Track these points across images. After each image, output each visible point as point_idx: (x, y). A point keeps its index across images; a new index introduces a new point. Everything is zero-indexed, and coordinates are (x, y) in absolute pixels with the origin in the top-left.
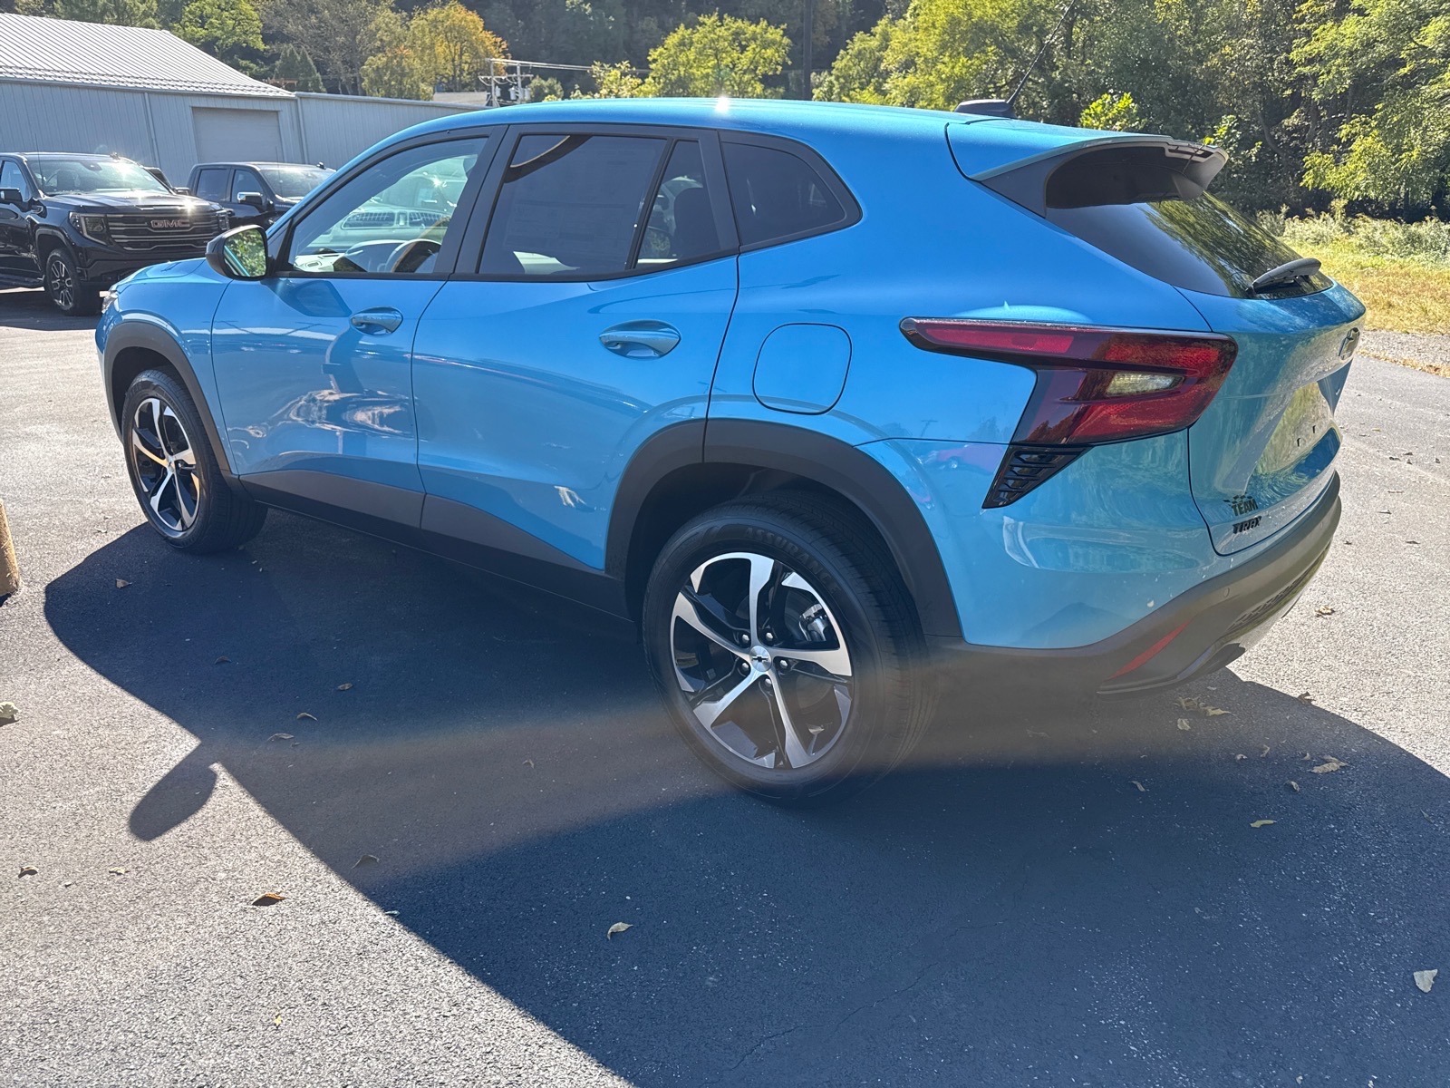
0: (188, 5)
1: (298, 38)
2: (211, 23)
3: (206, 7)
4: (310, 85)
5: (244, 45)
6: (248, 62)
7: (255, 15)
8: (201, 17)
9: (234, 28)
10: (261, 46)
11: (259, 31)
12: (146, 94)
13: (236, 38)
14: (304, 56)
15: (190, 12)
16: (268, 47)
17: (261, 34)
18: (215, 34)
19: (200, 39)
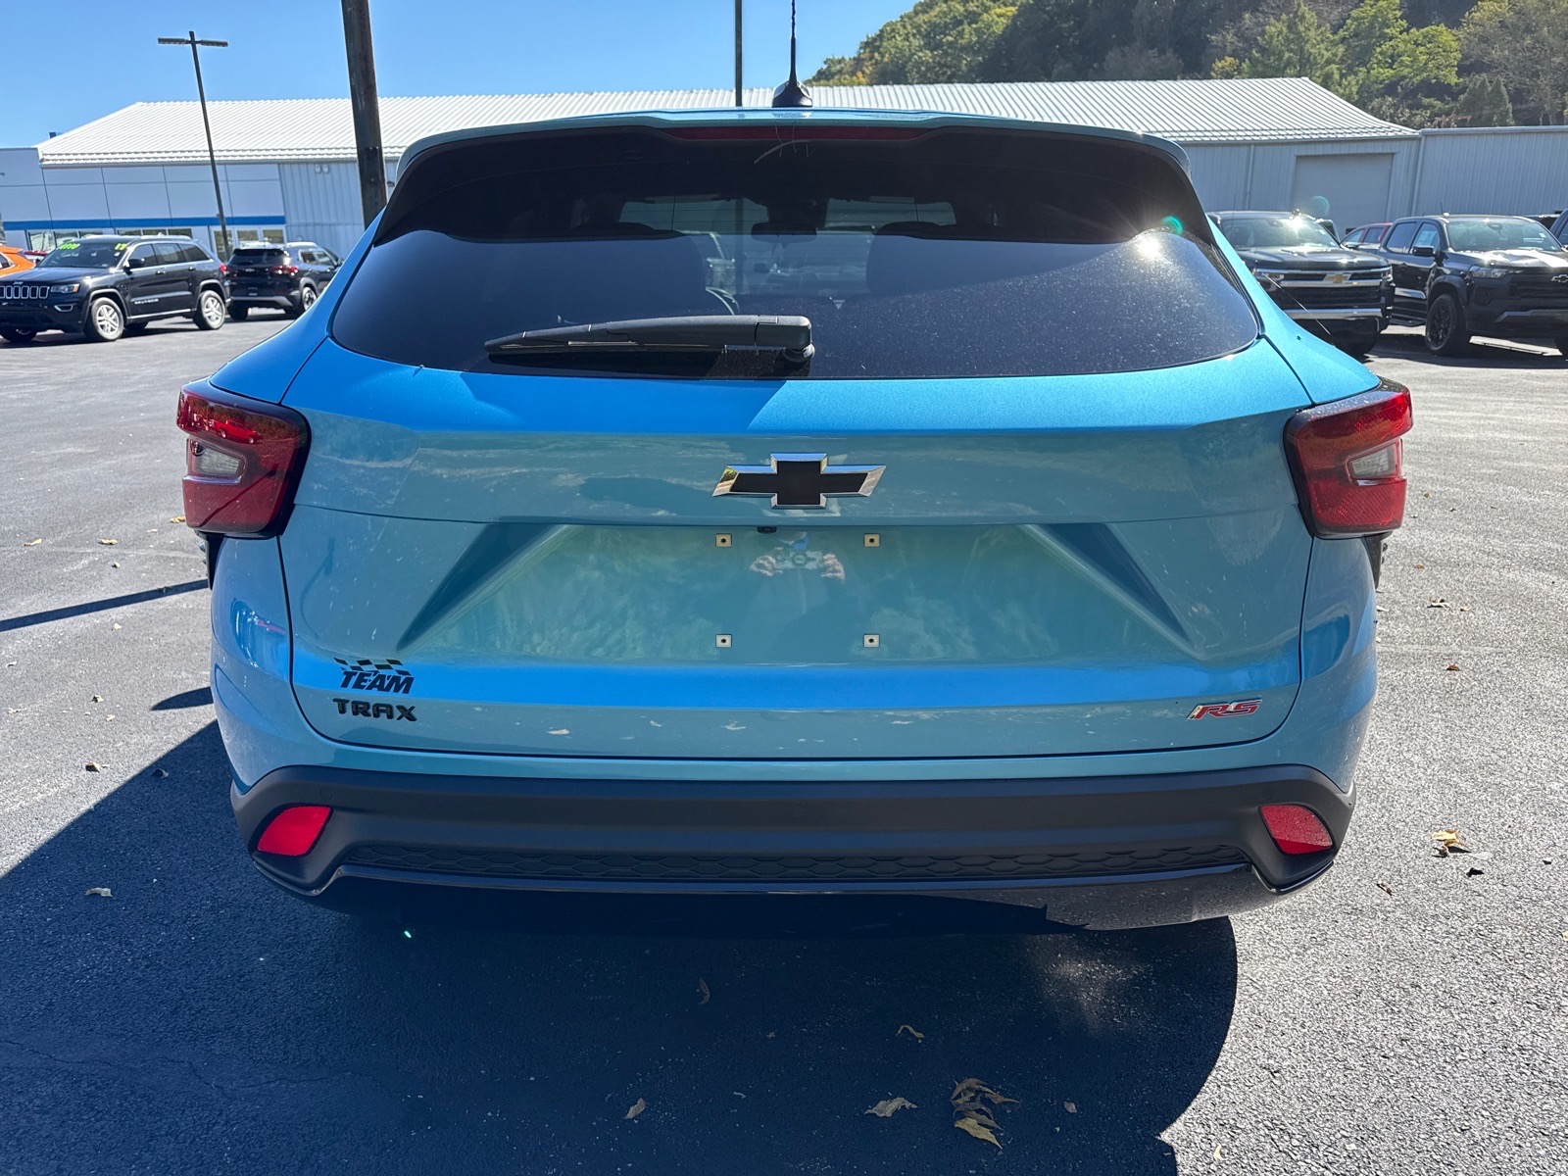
0: (1380, 46)
1: (1500, 64)
2: (1402, 61)
3: (1400, 45)
4: (1495, 119)
5: (1434, 81)
6: (1432, 100)
7: (1455, 45)
8: (1391, 57)
9: (1426, 64)
10: (1453, 80)
11: (1456, 63)
12: (1253, 147)
13: (1425, 75)
14: (1498, 85)
15: (1381, 53)
16: (1461, 80)
17: (1457, 66)
18: (1402, 74)
19: (1384, 80)
